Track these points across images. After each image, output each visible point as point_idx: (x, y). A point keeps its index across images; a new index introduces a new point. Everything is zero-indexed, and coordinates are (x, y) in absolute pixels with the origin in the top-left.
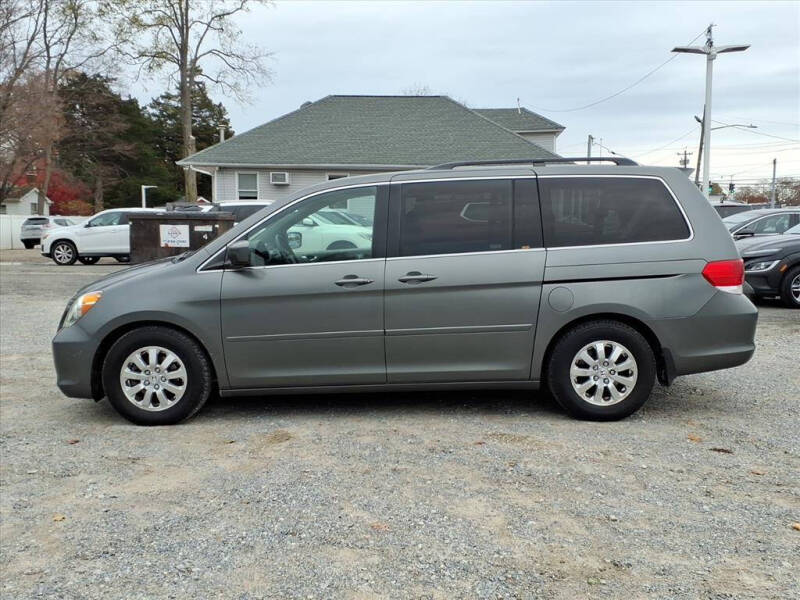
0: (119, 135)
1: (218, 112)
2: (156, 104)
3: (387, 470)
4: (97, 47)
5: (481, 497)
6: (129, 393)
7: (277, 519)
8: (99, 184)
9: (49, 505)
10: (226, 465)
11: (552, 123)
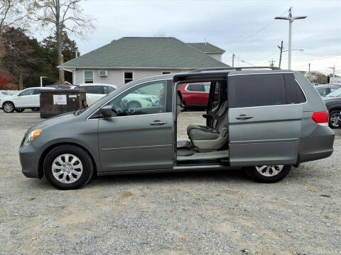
0: (30, 55)
1: (73, 44)
2: (45, 41)
3: (180, 210)
4: (19, 15)
5: (227, 222)
6: (56, 175)
7: (137, 236)
8: (21, 76)
9: (28, 232)
10: (106, 209)
11: (219, 49)
